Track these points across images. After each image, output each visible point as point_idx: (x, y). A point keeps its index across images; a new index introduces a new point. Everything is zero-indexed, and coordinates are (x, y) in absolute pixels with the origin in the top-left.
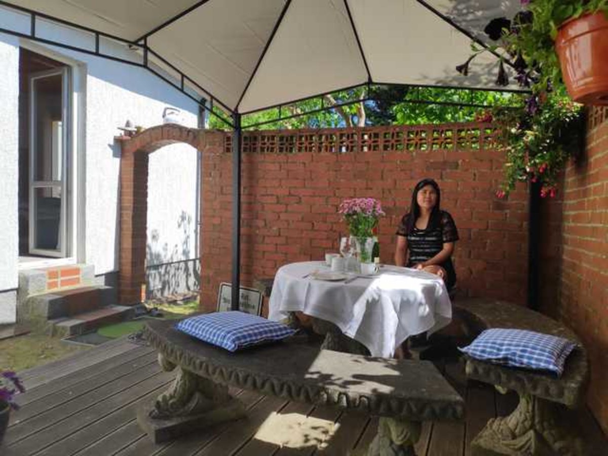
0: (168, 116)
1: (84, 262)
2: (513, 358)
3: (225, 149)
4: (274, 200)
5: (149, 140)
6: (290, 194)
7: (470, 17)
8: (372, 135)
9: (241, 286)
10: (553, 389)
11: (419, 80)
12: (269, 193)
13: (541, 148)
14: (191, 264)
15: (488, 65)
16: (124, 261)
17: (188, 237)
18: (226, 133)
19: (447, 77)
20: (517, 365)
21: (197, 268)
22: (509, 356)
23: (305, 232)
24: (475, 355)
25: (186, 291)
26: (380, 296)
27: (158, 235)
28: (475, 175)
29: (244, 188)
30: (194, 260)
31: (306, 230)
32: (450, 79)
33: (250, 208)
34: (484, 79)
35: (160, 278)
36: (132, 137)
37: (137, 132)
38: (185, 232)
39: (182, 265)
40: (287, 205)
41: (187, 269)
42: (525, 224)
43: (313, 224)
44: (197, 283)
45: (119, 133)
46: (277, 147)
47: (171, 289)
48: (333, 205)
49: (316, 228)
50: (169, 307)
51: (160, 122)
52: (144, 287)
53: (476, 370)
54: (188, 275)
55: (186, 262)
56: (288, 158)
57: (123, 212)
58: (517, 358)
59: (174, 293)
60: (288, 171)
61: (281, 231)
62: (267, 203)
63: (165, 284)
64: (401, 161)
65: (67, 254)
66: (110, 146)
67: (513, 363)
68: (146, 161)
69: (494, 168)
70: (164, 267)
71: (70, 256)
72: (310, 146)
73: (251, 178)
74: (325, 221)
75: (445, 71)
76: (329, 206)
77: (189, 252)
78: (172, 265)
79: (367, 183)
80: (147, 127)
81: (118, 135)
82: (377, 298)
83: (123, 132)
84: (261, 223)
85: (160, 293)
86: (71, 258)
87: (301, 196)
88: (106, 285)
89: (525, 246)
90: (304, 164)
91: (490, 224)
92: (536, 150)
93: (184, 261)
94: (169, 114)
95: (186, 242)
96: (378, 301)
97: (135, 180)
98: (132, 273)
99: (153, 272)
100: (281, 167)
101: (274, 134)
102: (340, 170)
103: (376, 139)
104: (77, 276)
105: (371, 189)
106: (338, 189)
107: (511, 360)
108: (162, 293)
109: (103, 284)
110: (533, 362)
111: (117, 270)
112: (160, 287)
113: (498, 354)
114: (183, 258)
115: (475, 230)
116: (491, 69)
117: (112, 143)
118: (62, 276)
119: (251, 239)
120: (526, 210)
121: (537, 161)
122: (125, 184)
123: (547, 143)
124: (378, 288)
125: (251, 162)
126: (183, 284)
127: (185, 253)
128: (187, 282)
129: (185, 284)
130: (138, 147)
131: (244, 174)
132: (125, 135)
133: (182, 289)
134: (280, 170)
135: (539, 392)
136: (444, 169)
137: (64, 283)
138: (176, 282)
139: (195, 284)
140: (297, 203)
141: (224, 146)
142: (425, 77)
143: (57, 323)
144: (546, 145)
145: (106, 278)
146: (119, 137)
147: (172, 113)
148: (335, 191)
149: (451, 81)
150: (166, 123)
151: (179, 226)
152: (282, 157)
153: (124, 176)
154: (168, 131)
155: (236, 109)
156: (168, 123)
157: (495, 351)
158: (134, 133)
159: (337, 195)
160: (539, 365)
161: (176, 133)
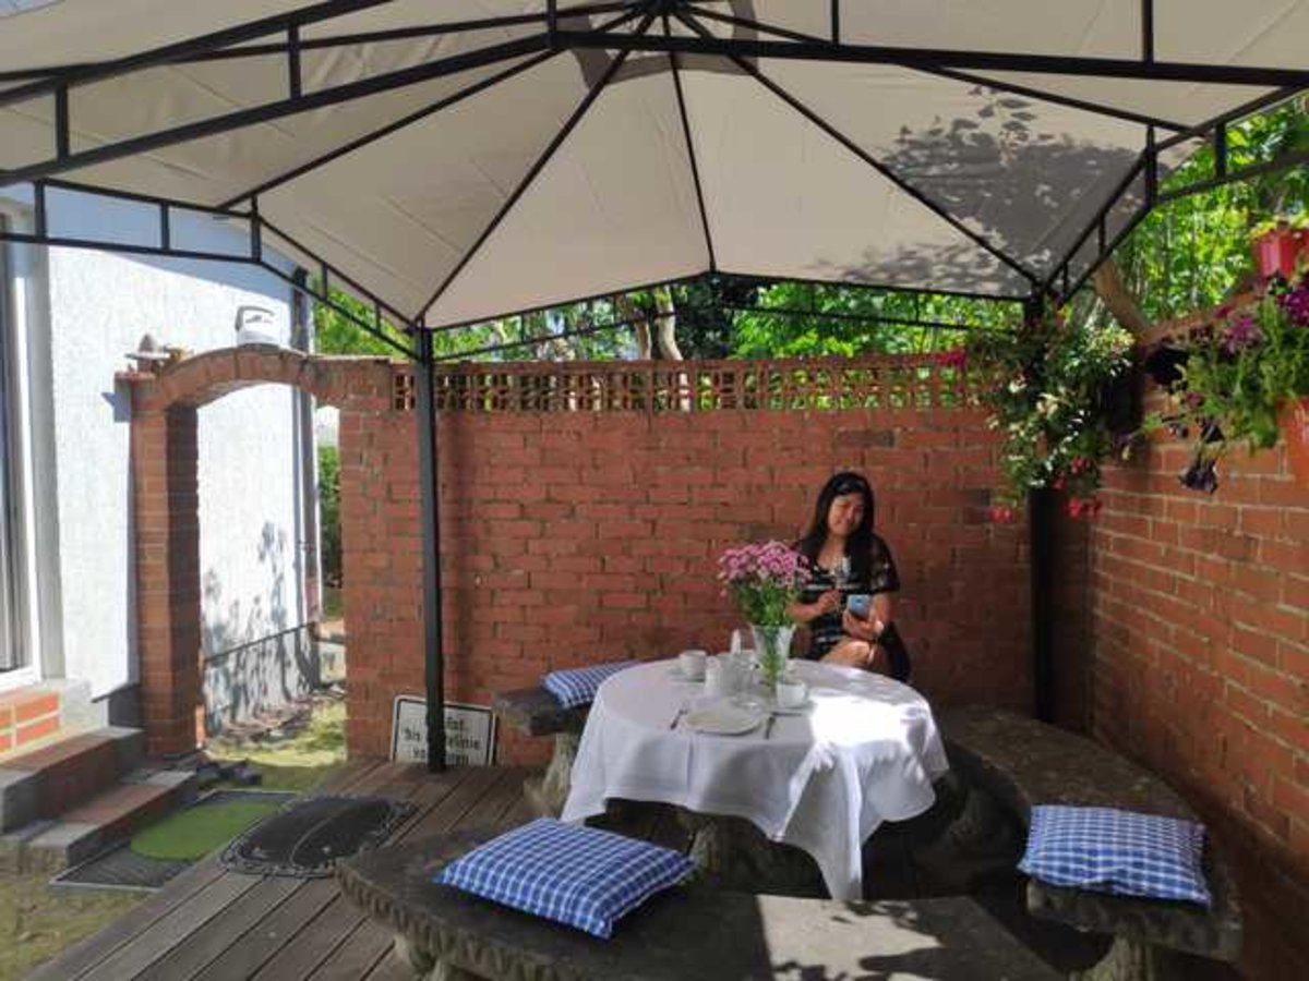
0: (249, 327)
1: (60, 674)
2: (1122, 880)
3: (394, 403)
4: (514, 511)
5: (203, 380)
6: (549, 500)
7: (934, 170)
8: (721, 378)
9: (447, 702)
10: (1199, 933)
11: (810, 267)
12: (500, 496)
13: (1070, 426)
14: (289, 641)
15: (949, 249)
16: (151, 658)
17: (281, 578)
18: (393, 367)
19: (867, 266)
20: (1130, 892)
21: (302, 648)
22: (1115, 878)
23: (586, 578)
24: (1051, 877)
25: (283, 701)
26: (835, 759)
27: (218, 585)
28: (926, 456)
29: (444, 486)
30: (296, 631)
31: (589, 573)
32: (873, 268)
33: (460, 533)
34: (937, 271)
35: (228, 681)
36: (158, 375)
37: (169, 362)
38: (274, 570)
39: (272, 645)
40: (543, 521)
41: (281, 653)
42: (1024, 549)
43: (603, 561)
44: (304, 679)
45: (123, 365)
46: (514, 398)
47: (252, 704)
48: (645, 521)
49: (609, 568)
50: (260, 749)
51: (227, 339)
52: (199, 713)
53: (1048, 903)
54: (284, 666)
55: (279, 637)
56: (541, 422)
57: (141, 546)
58: (1130, 881)
59: (258, 712)
60: (543, 450)
61: (533, 576)
62: (497, 519)
63: (238, 692)
64: (782, 431)
65: (14, 658)
66: (106, 395)
67: (1122, 890)
68: (192, 424)
69: (962, 443)
70: (233, 656)
71: (22, 665)
72: (587, 396)
73: (459, 464)
74: (627, 553)
75: (867, 255)
76: (637, 522)
77: (284, 613)
78: (251, 649)
79: (715, 475)
80: (199, 350)
81: (124, 369)
82: (830, 763)
83: (135, 364)
84: (485, 563)
85: (228, 713)
86: (25, 670)
87: (574, 502)
88: (112, 722)
89: (1024, 591)
90: (579, 434)
91: (958, 553)
92: (1061, 430)
93: (275, 636)
94: (248, 321)
95: (277, 593)
96: (832, 771)
97: (170, 473)
98: (174, 684)
99: (211, 671)
100: (525, 440)
101: (504, 371)
102: (658, 448)
103: (728, 386)
104: (53, 714)
105: (723, 486)
106: (654, 486)
107: (1118, 883)
108: (233, 716)
109: (105, 723)
110: (1160, 887)
111: (136, 680)
112: (228, 702)
113: (1092, 875)
114: (274, 630)
115: (931, 563)
116: (954, 256)
117: (111, 390)
118: (19, 720)
119: (464, 597)
120: (1023, 524)
121: (1064, 450)
122: (145, 481)
123: (1080, 417)
124: (832, 744)
125: (456, 431)
126: (275, 688)
127: (278, 616)
128: (283, 681)
129: (279, 686)
130: (176, 396)
131: (442, 457)
132: (141, 369)
133: (274, 699)
134: (525, 446)
135: (1172, 940)
136: (867, 446)
137: (23, 736)
138: (260, 685)
139: (300, 681)
140: (567, 517)
141: (391, 396)
142: (823, 263)
143: (29, 839)
144: (1079, 420)
145: (111, 705)
146: (127, 375)
147: (257, 319)
148: (647, 492)
149: (874, 272)
150: (243, 342)
151: (262, 557)
152: (528, 420)
153: (141, 463)
154: (252, 361)
155: (421, 317)
156: (250, 341)
157: (1085, 867)
158: (162, 364)
159: (652, 498)
160: (1172, 893)
161: (273, 364)
